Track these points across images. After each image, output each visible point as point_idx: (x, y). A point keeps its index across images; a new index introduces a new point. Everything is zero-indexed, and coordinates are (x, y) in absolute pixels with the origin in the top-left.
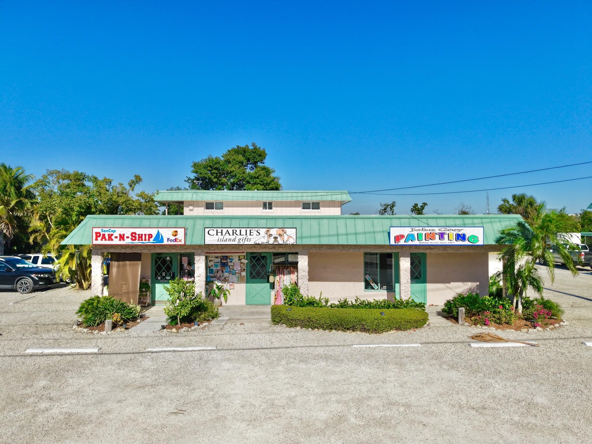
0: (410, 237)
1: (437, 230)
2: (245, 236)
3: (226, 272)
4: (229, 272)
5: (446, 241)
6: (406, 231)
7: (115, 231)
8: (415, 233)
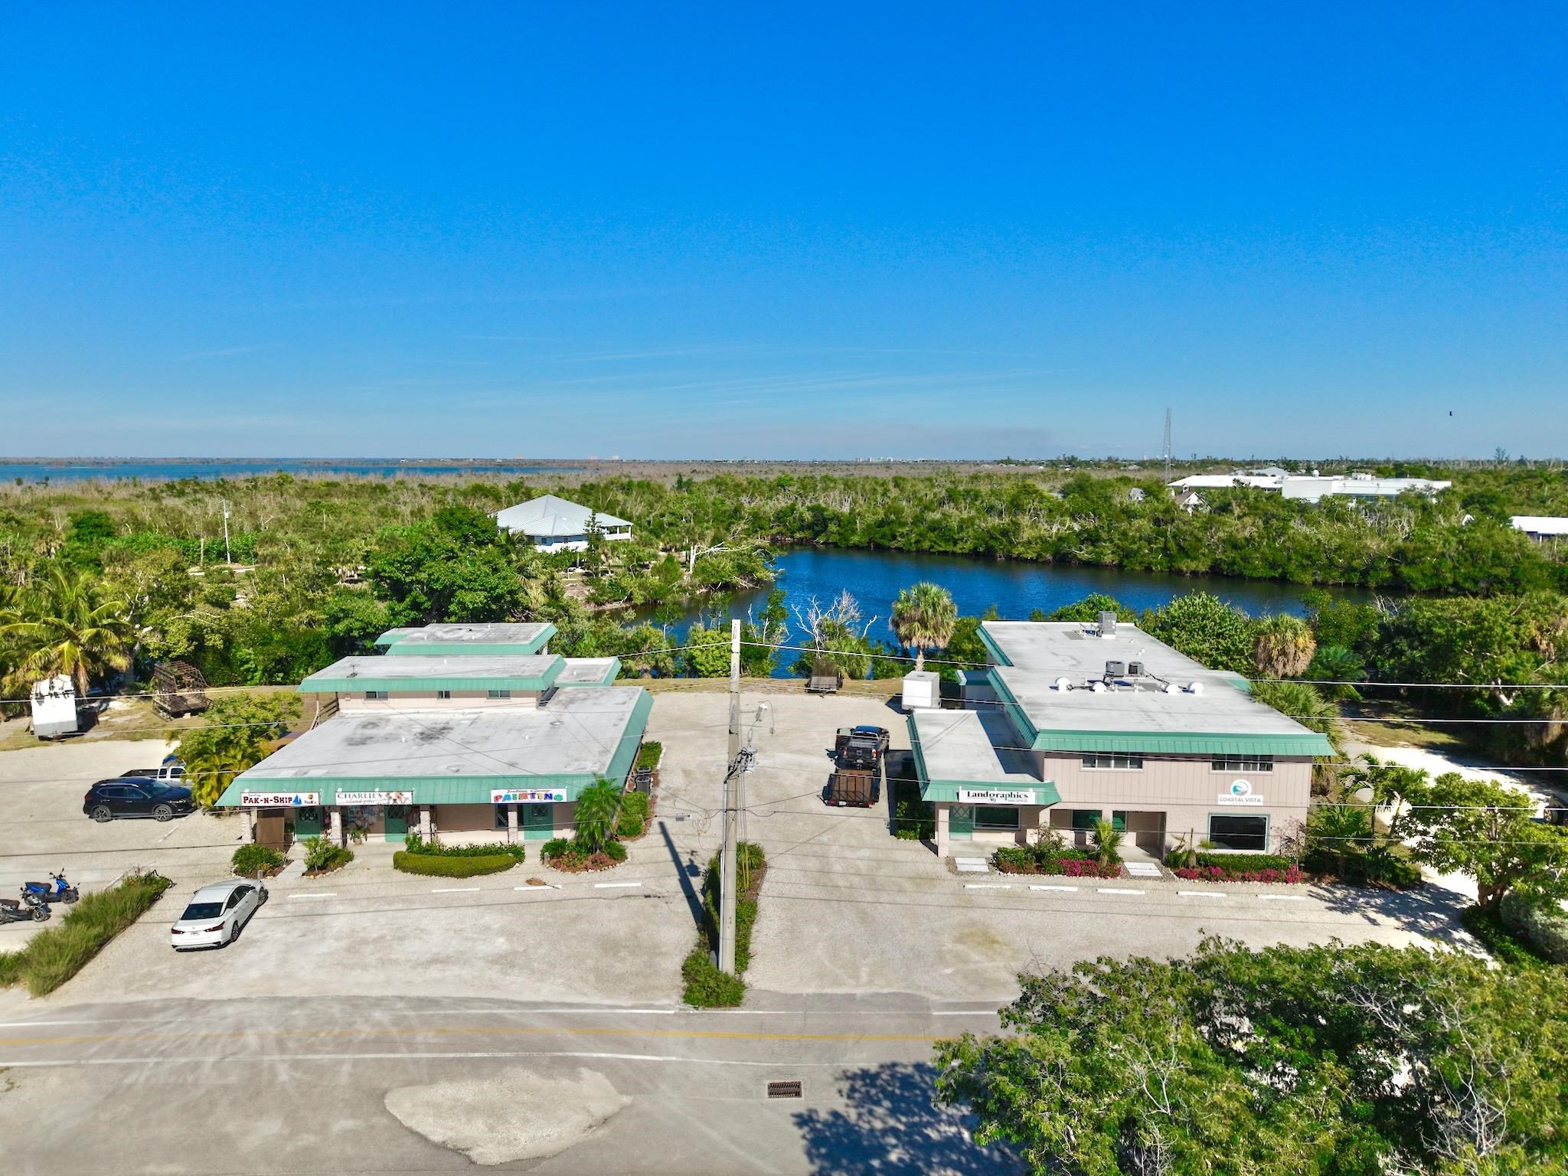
0: (508, 797)
1: (529, 791)
2: (369, 797)
6: (503, 792)
8: (511, 794)
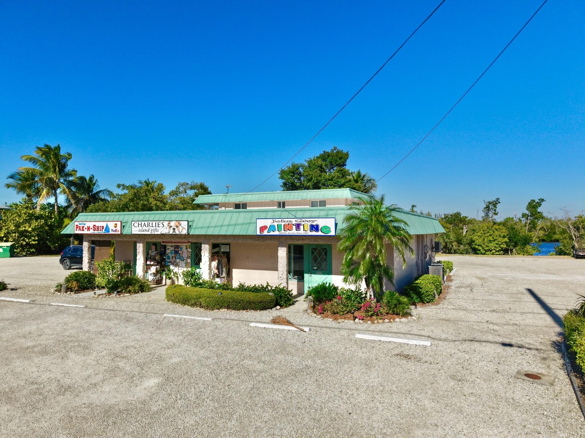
0: (272, 228)
1: (294, 221)
2: (155, 228)
3: (177, 258)
4: (180, 258)
5: (301, 232)
6: (268, 223)
7: (85, 224)
8: (276, 224)
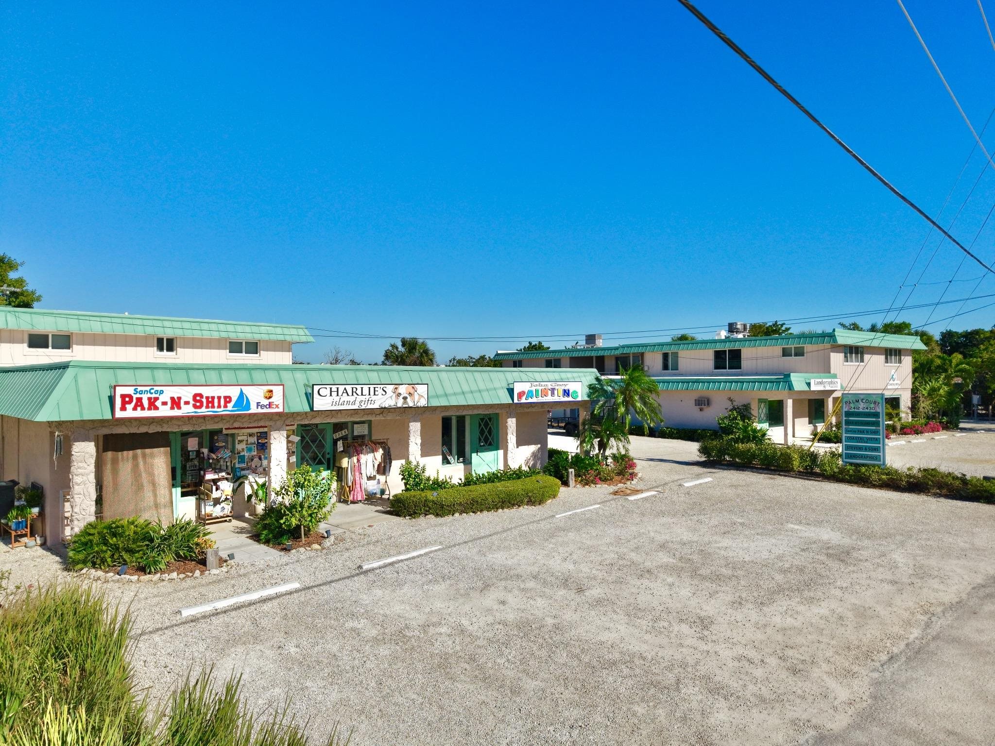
0: (530, 394)
1: (549, 386)
2: (367, 397)
5: (556, 399)
6: (526, 387)
7: (162, 392)
8: (534, 389)
